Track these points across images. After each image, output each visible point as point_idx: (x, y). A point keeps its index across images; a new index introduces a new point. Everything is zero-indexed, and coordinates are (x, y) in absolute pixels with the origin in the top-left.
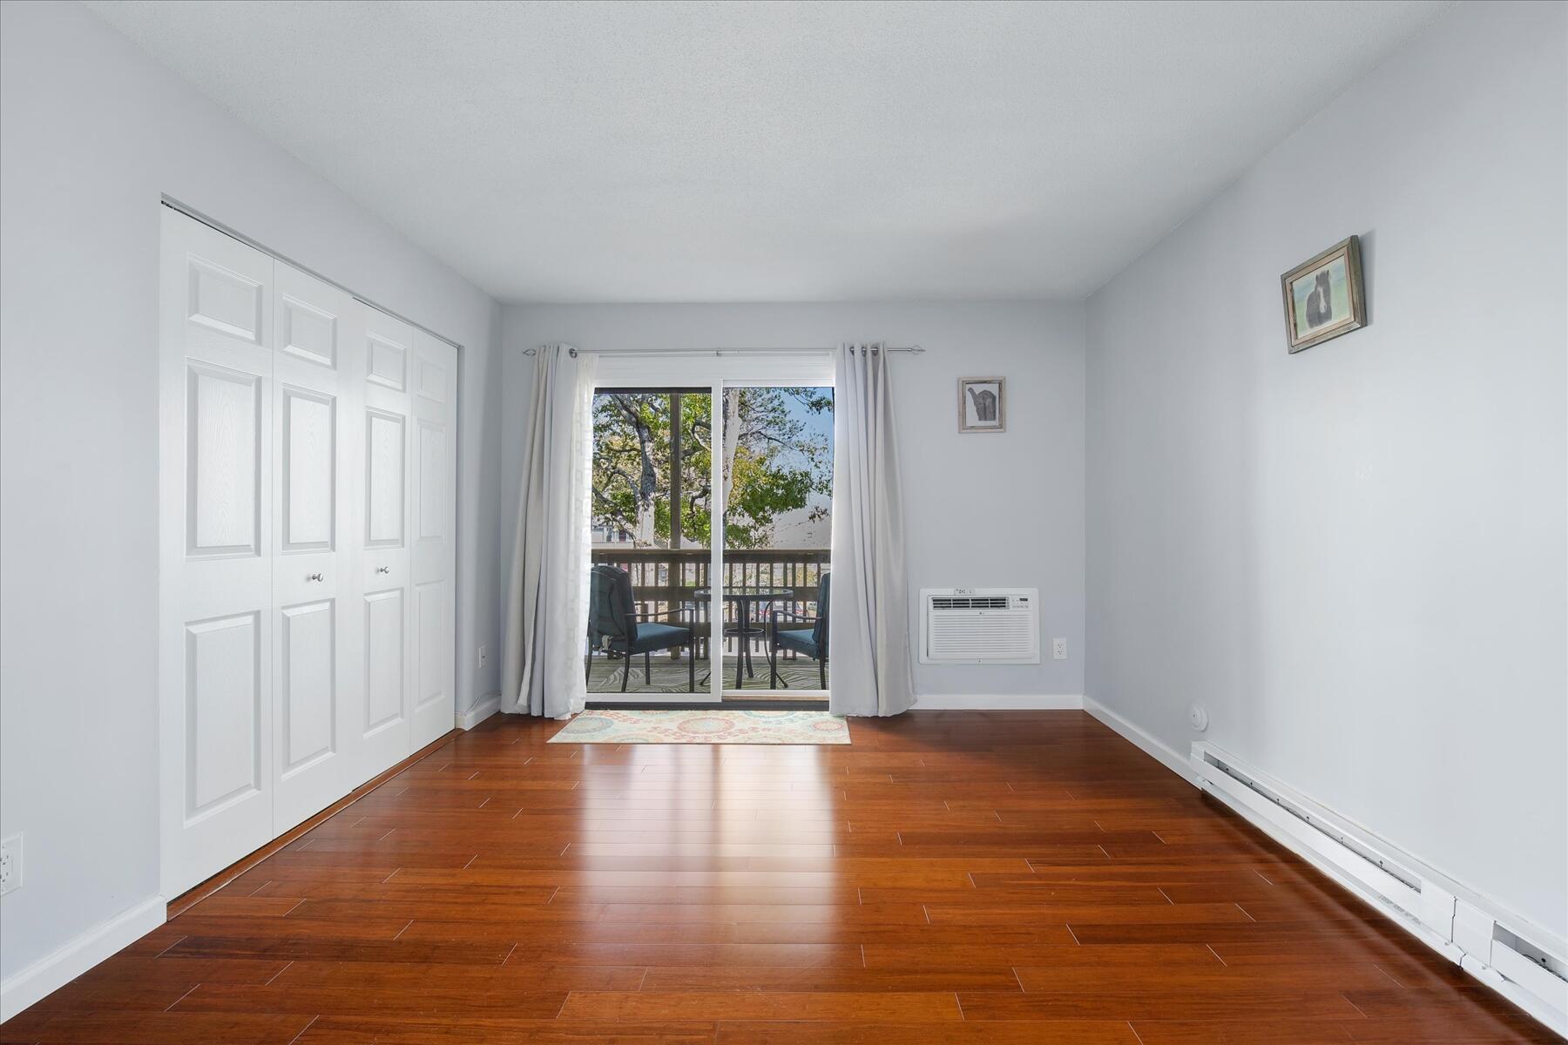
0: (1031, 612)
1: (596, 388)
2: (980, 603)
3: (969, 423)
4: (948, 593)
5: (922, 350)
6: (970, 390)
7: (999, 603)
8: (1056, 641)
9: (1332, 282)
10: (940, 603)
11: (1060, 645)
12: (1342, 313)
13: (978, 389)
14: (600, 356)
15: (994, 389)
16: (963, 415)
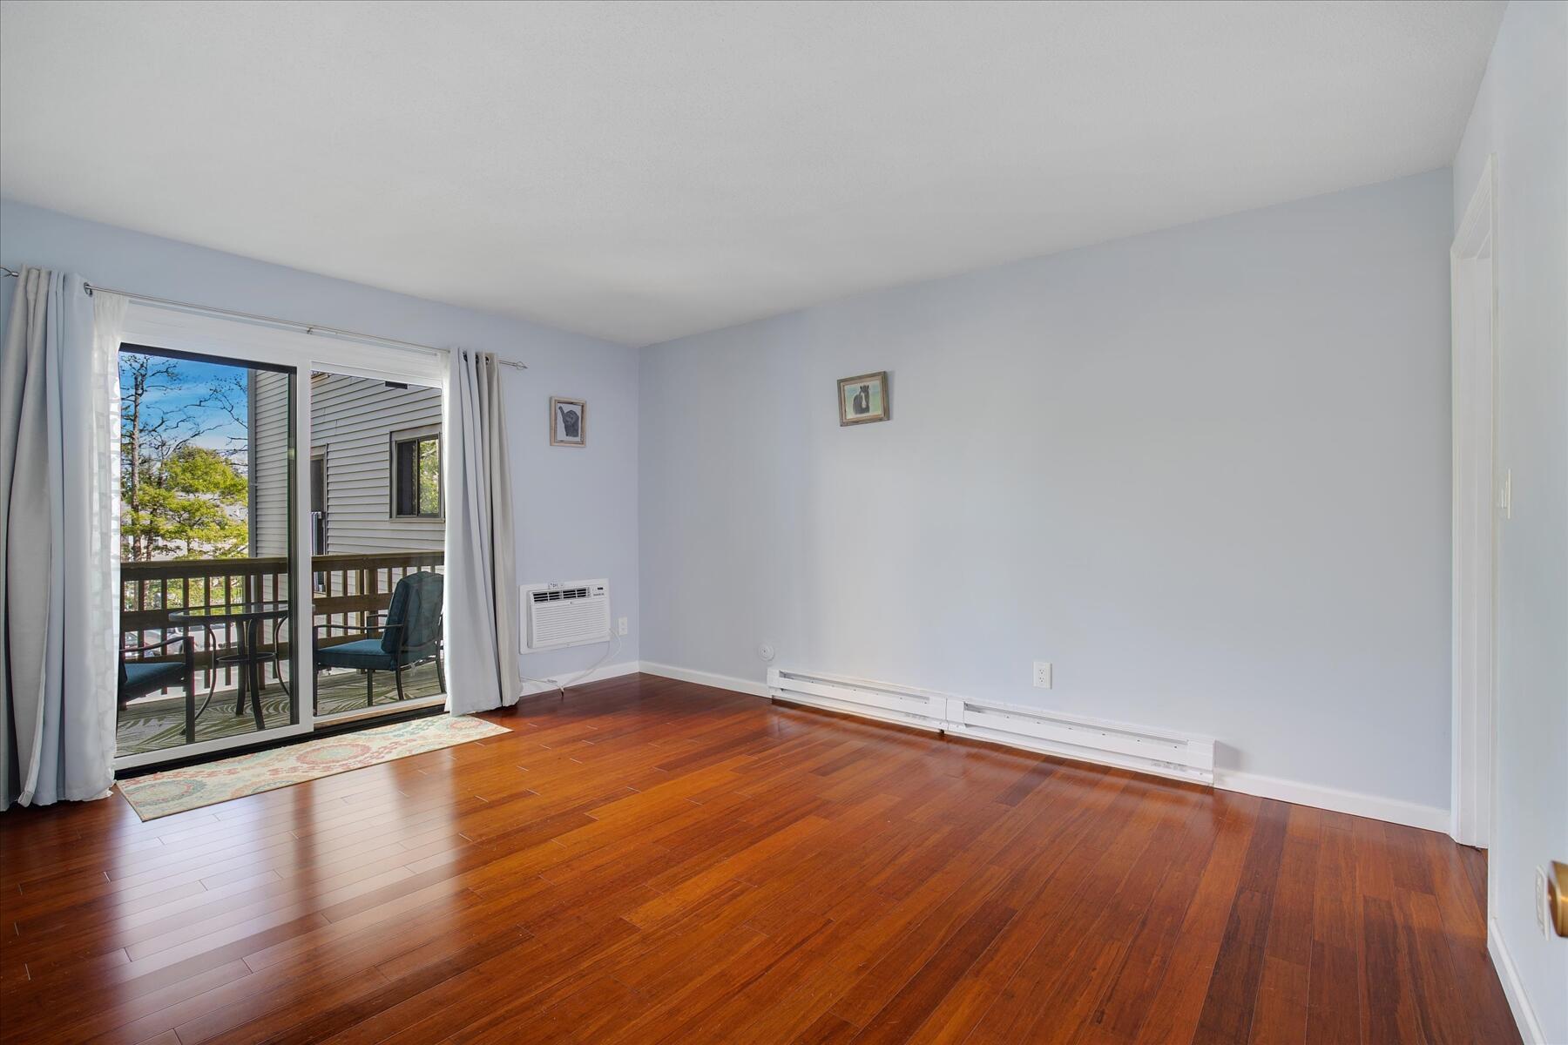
0: (605, 599)
1: (122, 344)
2: (569, 594)
3: (559, 439)
4: (543, 588)
5: (525, 367)
6: (560, 408)
7: (582, 593)
8: (620, 620)
9: (870, 392)
10: (540, 597)
11: (623, 622)
12: (876, 409)
13: (567, 408)
14: (130, 302)
15: (577, 410)
16: (553, 430)
